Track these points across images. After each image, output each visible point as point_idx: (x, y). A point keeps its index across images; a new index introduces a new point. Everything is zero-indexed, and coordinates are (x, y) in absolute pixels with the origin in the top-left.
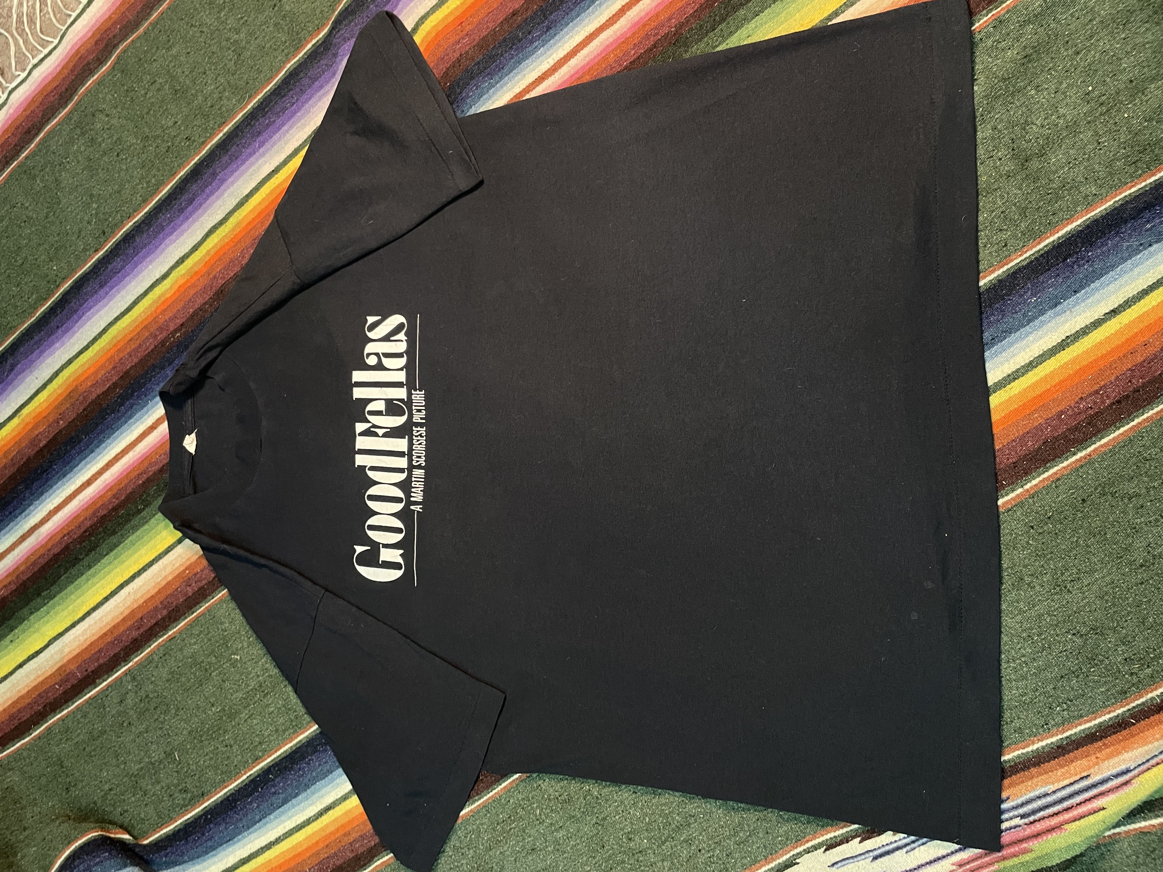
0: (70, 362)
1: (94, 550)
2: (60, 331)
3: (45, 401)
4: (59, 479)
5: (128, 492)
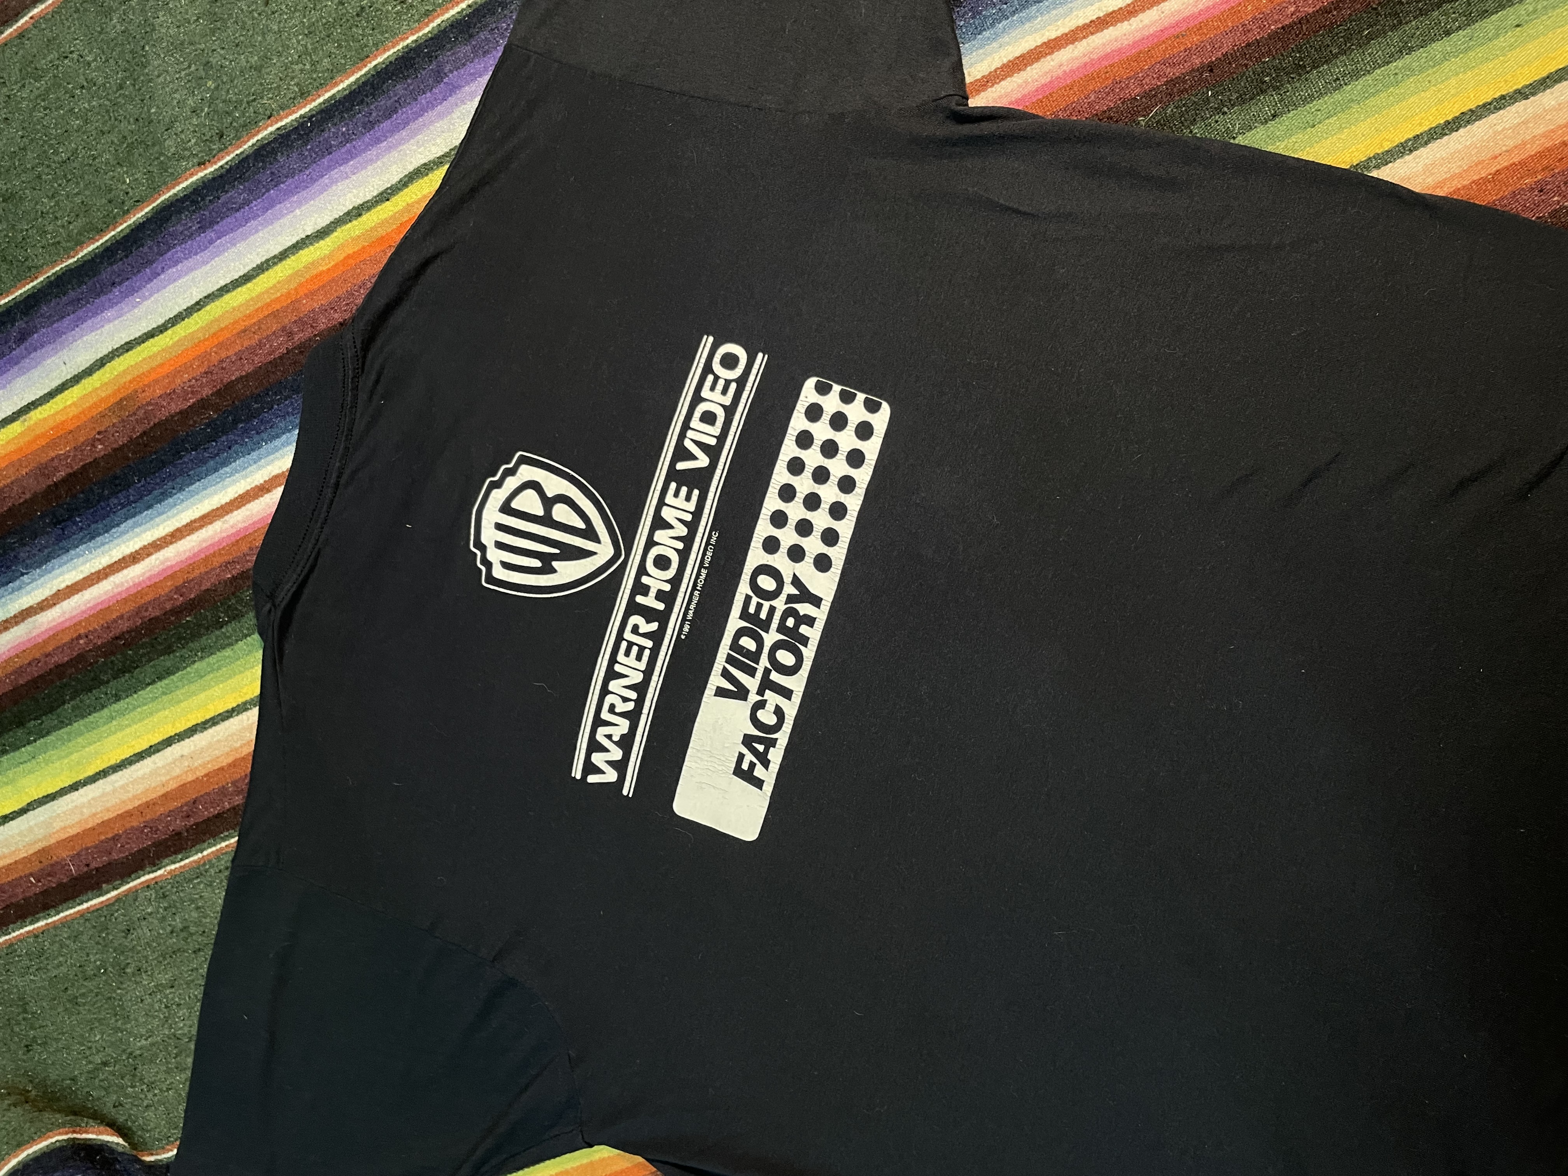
0: (128, 347)
1: (129, 672)
2: (116, 291)
3: (74, 404)
4: (81, 542)
5: (203, 588)
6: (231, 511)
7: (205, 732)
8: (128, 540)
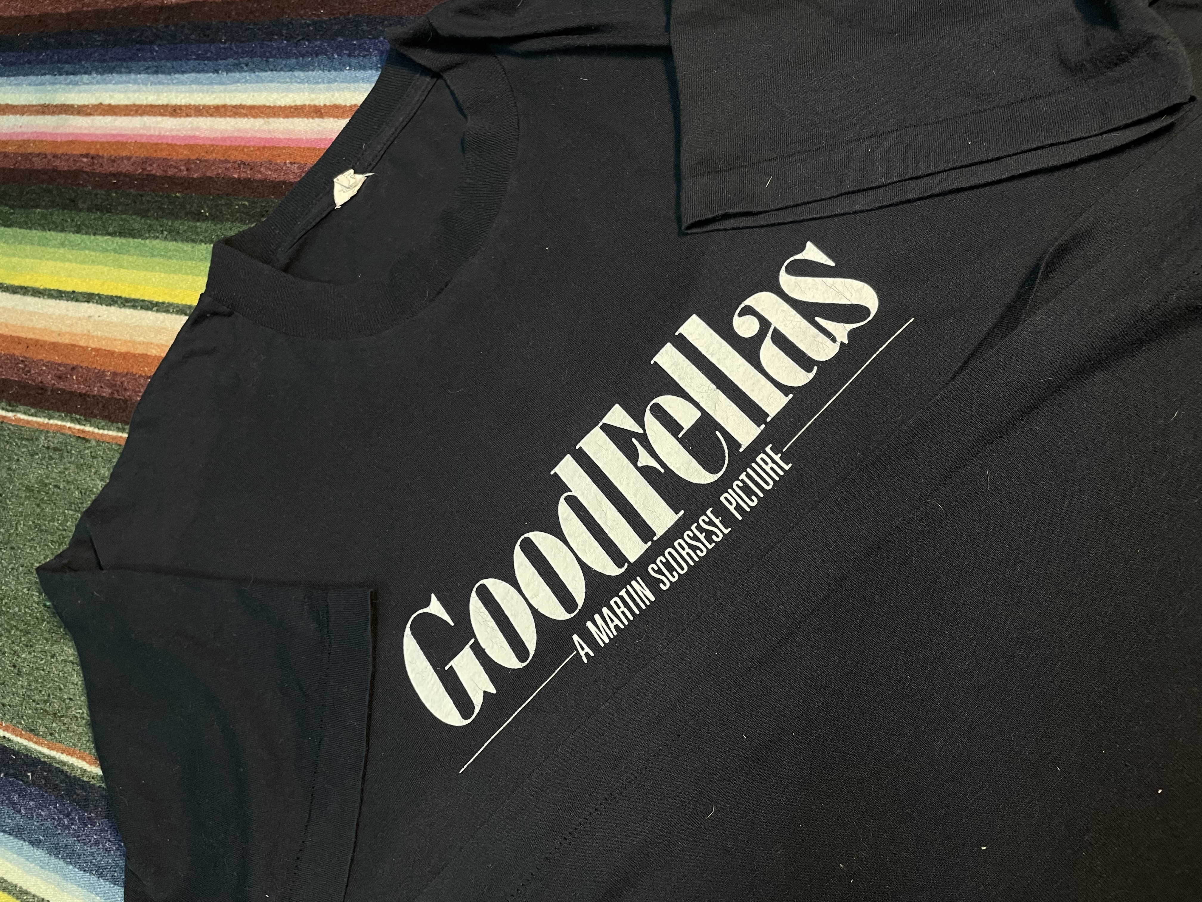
6: (279, 116)
7: (123, 310)
8: (182, 92)
